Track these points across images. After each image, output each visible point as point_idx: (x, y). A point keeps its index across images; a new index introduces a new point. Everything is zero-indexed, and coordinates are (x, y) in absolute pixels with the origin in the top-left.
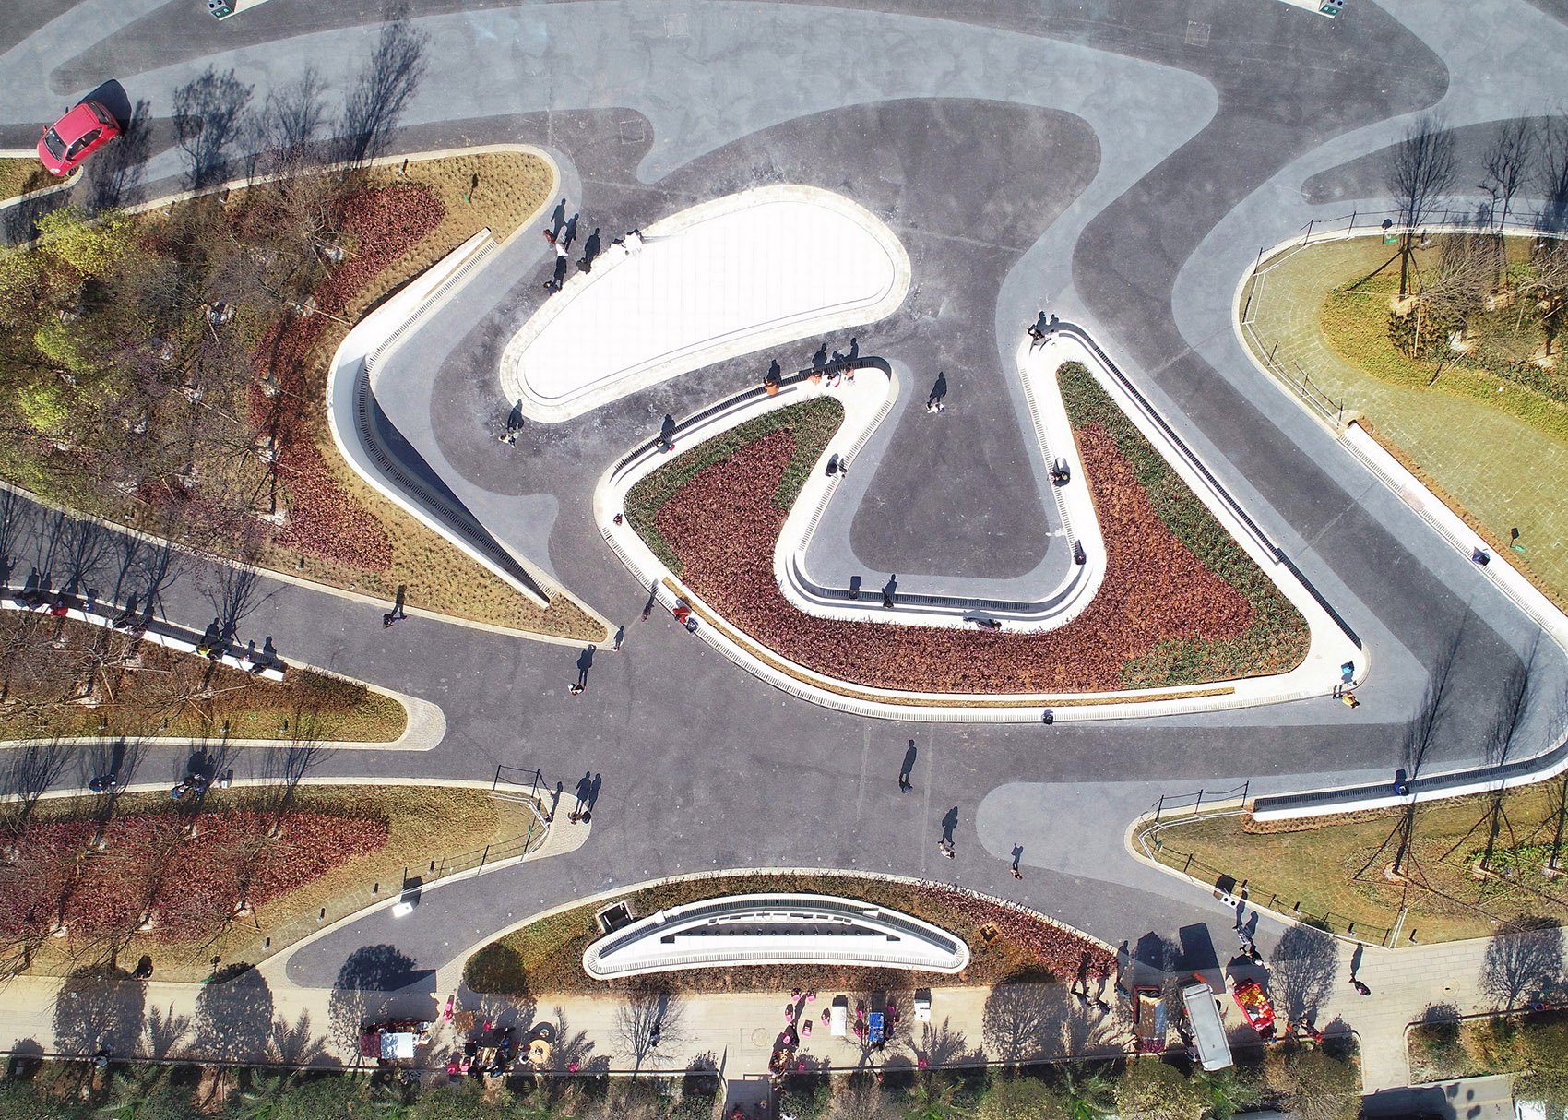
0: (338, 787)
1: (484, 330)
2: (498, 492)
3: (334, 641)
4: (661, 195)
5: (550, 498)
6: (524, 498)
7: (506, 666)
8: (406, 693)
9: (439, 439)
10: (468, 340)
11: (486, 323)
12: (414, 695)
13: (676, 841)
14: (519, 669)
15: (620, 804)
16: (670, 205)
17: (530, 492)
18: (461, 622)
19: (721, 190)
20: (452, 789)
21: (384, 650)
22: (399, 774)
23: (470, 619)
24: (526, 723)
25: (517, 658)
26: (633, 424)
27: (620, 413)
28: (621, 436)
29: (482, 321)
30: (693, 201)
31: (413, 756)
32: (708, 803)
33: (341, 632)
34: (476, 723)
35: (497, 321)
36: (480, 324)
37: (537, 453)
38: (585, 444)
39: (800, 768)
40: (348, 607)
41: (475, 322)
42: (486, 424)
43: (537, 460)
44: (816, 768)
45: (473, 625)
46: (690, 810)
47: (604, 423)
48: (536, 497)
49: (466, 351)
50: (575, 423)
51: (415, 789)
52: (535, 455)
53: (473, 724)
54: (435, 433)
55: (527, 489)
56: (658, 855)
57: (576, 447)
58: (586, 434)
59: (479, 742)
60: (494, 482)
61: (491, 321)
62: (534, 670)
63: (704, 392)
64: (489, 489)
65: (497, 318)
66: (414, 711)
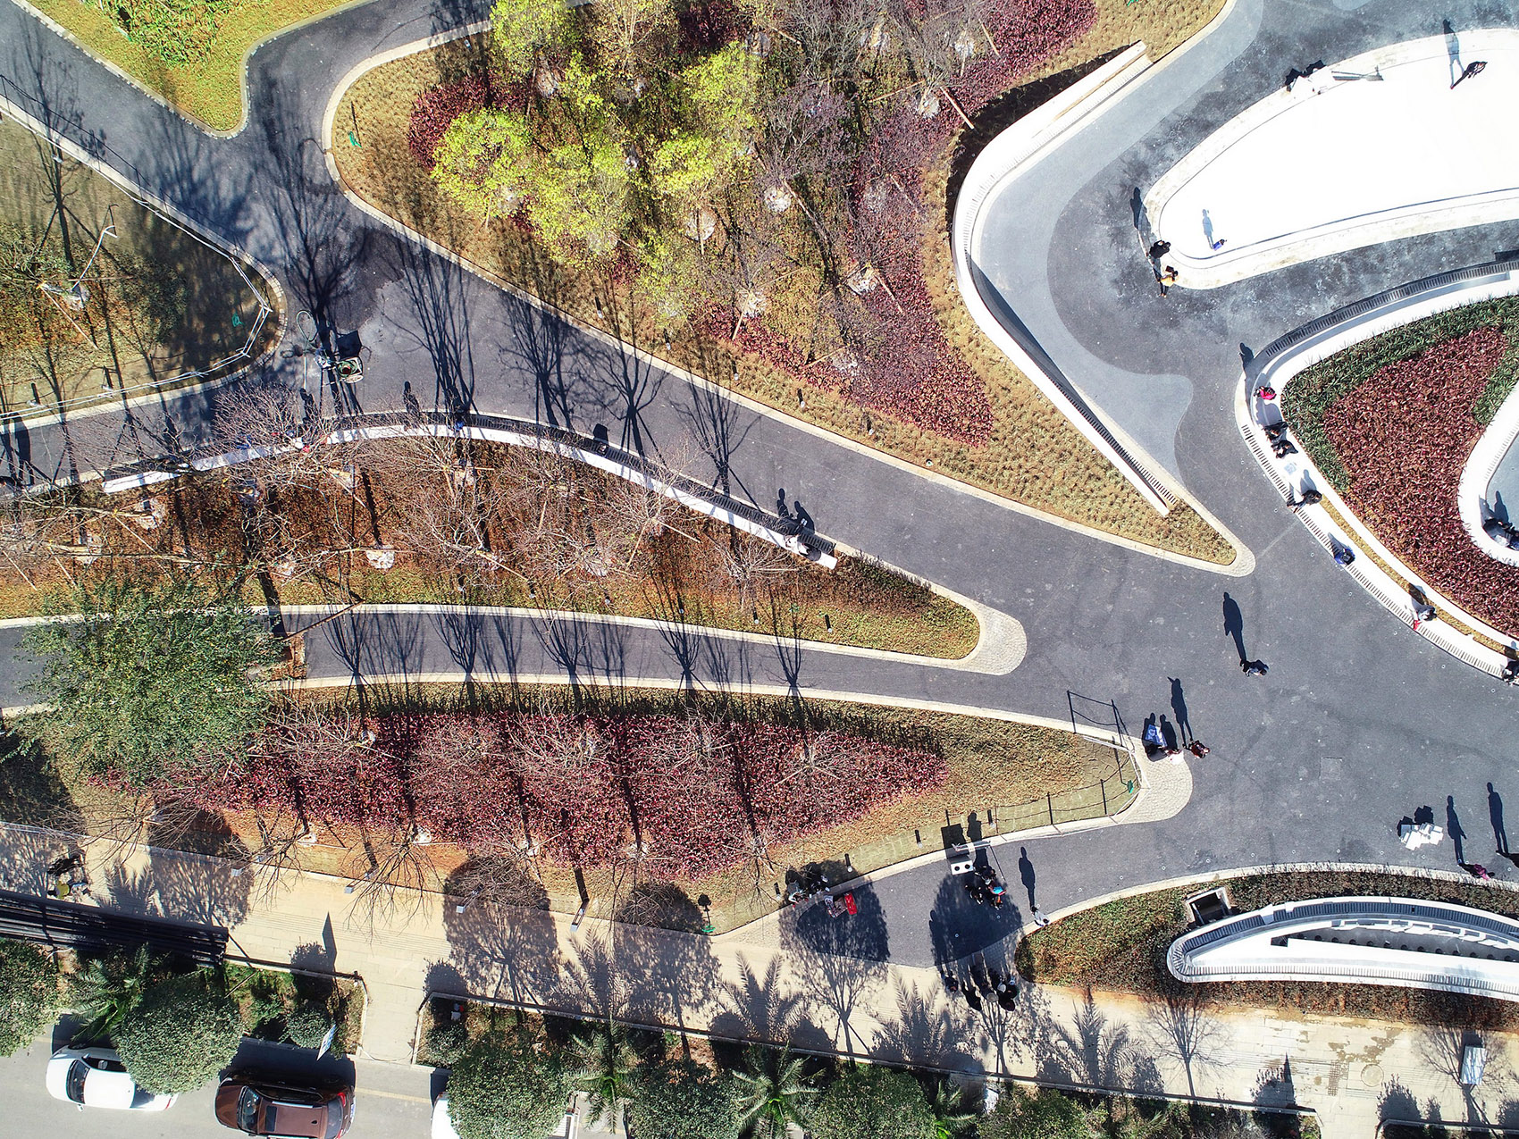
0: (886, 709)
1: (1125, 166)
2: (1120, 366)
3: (900, 528)
4: (1360, 25)
5: (1184, 381)
6: (1153, 377)
7: (1109, 582)
8: (981, 601)
9: (1056, 294)
10: (1105, 175)
11: (1128, 158)
12: (992, 605)
13: (1295, 821)
14: (1124, 587)
15: (1230, 768)
16: (1369, 38)
17: (1161, 371)
18: (1059, 522)
19: (1433, 26)
20: (1023, 726)
21: (960, 546)
22: (962, 701)
23: (1070, 519)
24: (1124, 655)
25: (1122, 572)
26: (1296, 301)
27: (1281, 287)
28: (1280, 315)
29: (1123, 155)
30: (1399, 37)
31: (982, 680)
32: (1337, 779)
33: (909, 517)
34: (1063, 647)
35: (1142, 156)
36: (1121, 158)
37: (1174, 324)
38: (1234, 319)
39: (1454, 748)
40: (922, 488)
41: (1114, 155)
42: (1116, 282)
43: (1172, 332)
44: (1476, 751)
45: (1072, 526)
46: (1315, 784)
47: (1260, 296)
48: (1167, 378)
49: (1100, 189)
50: (1224, 292)
51: (979, 722)
52: (1171, 327)
53: (1059, 649)
54: (1052, 286)
55: (1157, 367)
56: (1270, 835)
57: (1222, 321)
58: (1236, 308)
59: (1065, 672)
60: (1117, 355)
61: (1135, 155)
62: (1142, 591)
63: (1386, 271)
64: (1110, 361)
65: (1143, 154)
66: (989, 626)
